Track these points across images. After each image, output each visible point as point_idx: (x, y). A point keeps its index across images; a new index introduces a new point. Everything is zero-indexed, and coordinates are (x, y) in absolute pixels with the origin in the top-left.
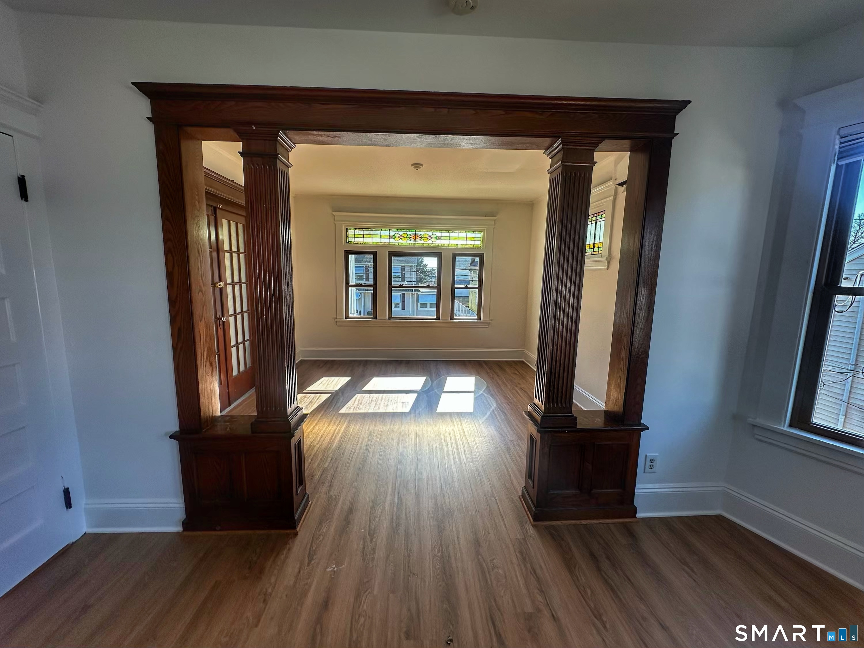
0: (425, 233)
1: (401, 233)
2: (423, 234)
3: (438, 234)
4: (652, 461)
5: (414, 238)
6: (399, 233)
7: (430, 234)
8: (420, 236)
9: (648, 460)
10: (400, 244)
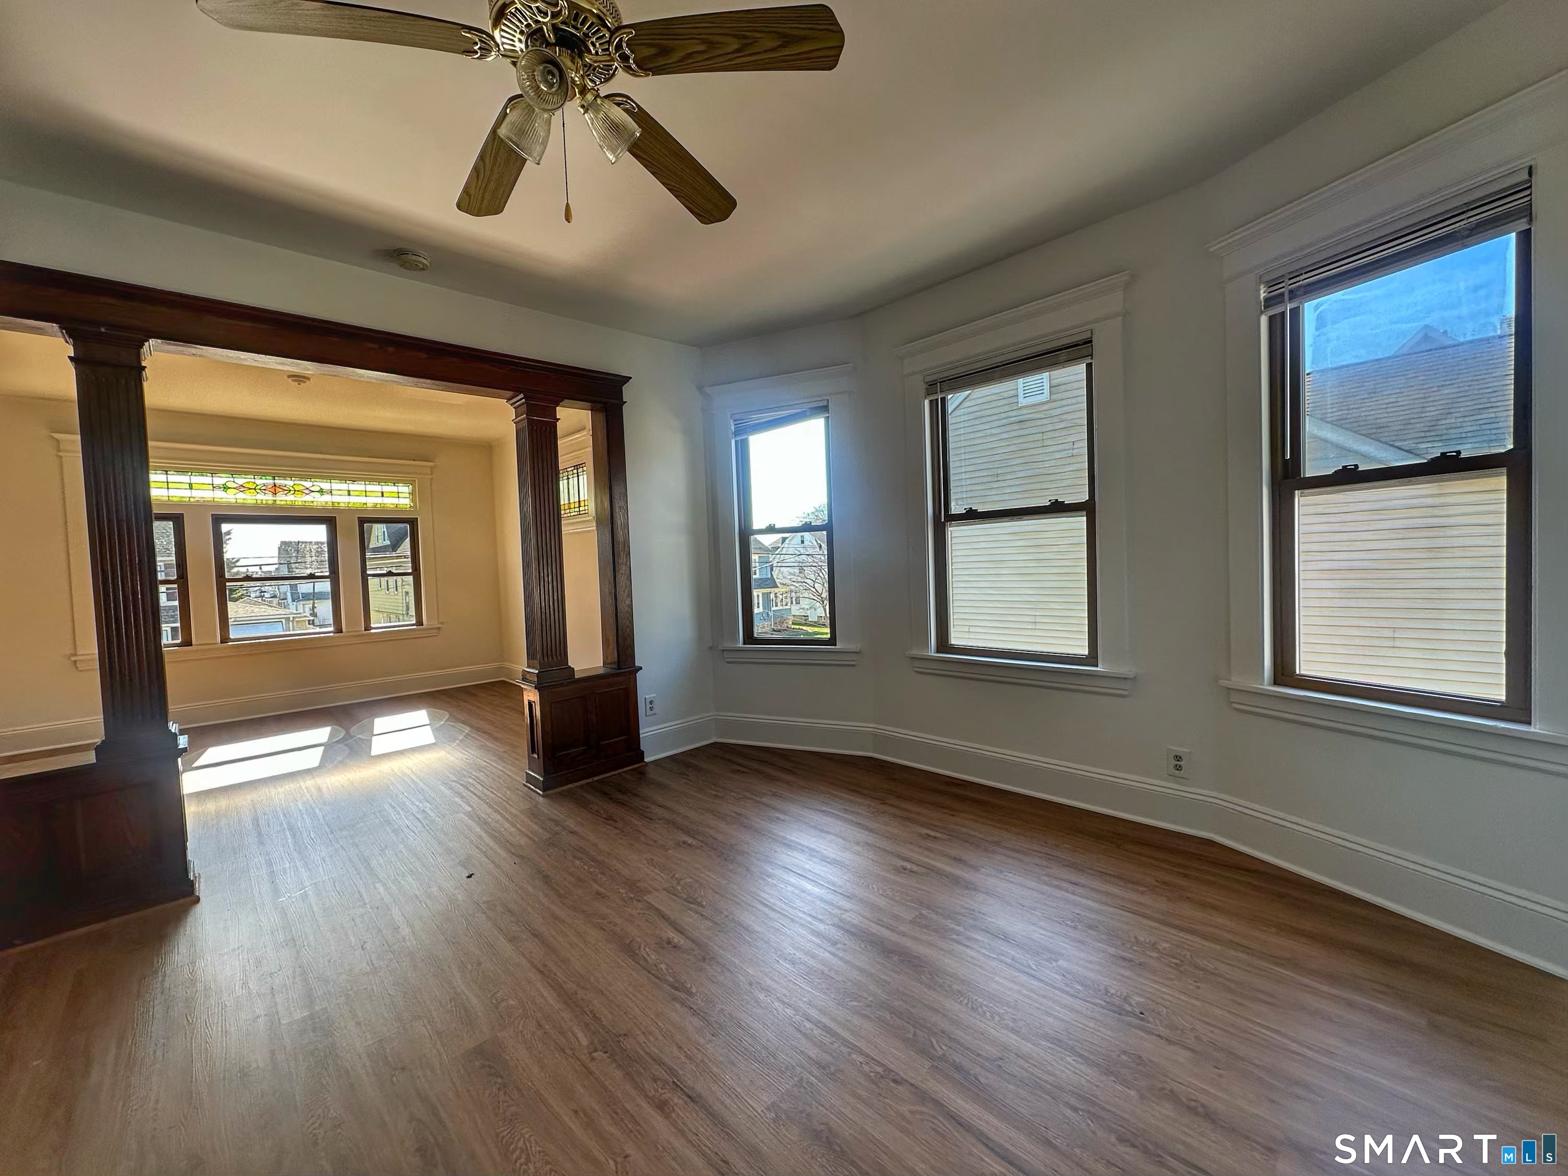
0: (296, 482)
1: (241, 481)
2: (292, 484)
3: (326, 486)
4: (651, 702)
5: (272, 490)
6: (236, 480)
7: (308, 484)
8: (286, 488)
9: (648, 703)
10: (238, 501)
